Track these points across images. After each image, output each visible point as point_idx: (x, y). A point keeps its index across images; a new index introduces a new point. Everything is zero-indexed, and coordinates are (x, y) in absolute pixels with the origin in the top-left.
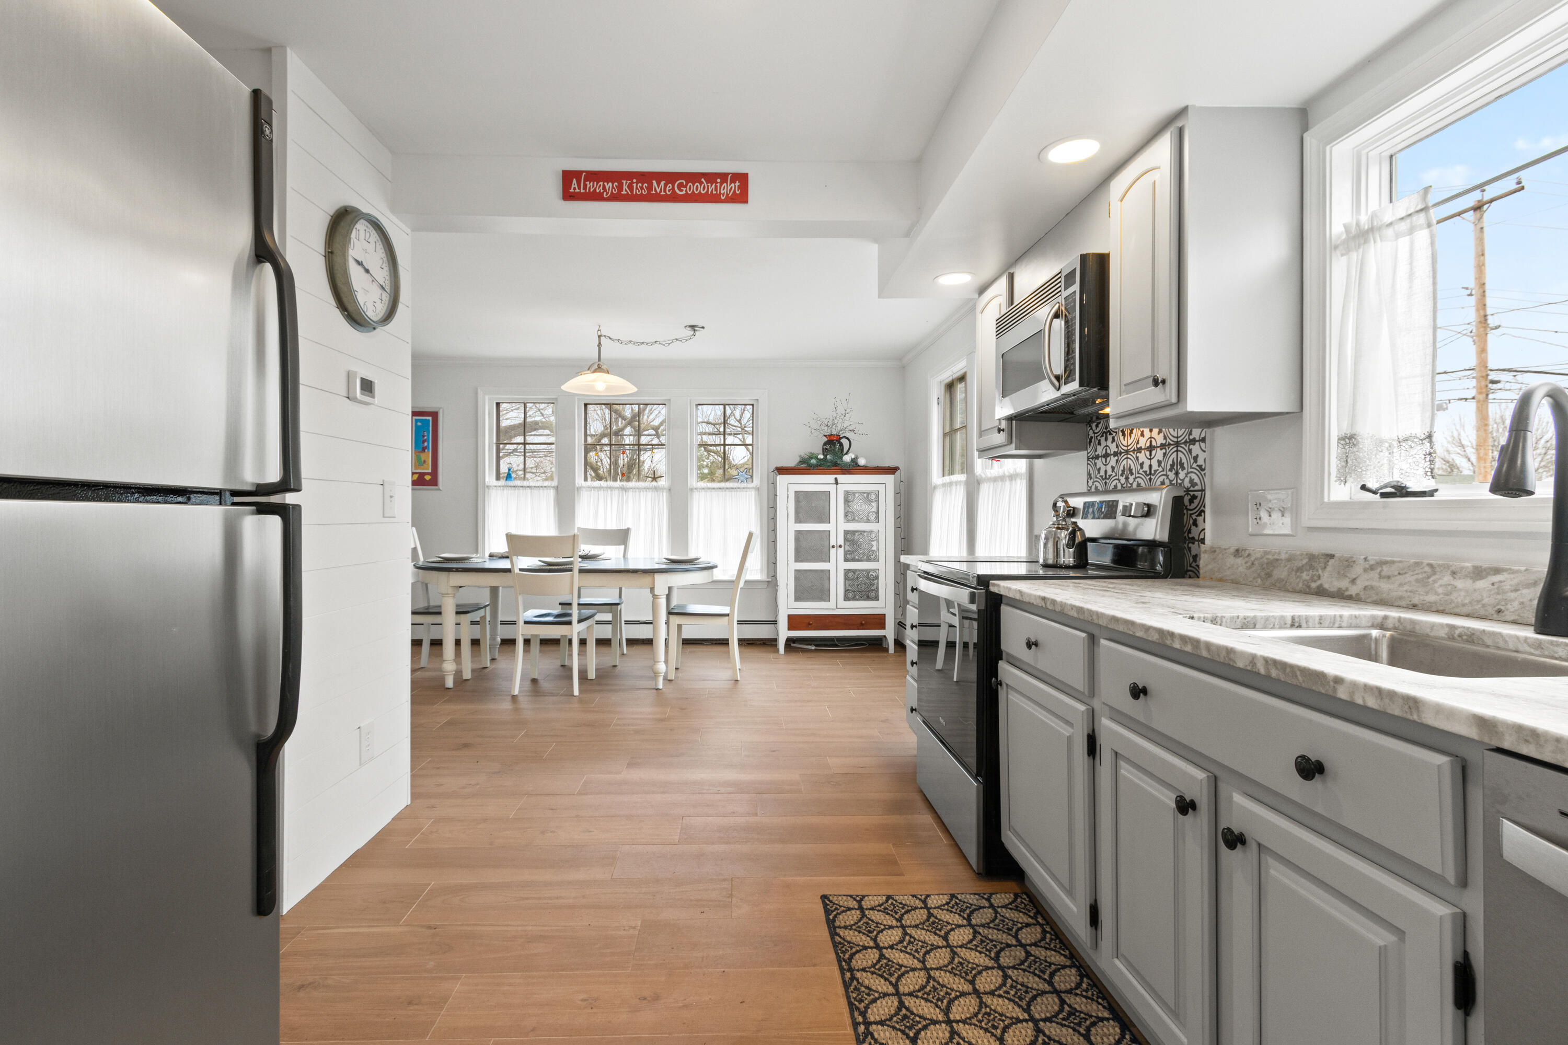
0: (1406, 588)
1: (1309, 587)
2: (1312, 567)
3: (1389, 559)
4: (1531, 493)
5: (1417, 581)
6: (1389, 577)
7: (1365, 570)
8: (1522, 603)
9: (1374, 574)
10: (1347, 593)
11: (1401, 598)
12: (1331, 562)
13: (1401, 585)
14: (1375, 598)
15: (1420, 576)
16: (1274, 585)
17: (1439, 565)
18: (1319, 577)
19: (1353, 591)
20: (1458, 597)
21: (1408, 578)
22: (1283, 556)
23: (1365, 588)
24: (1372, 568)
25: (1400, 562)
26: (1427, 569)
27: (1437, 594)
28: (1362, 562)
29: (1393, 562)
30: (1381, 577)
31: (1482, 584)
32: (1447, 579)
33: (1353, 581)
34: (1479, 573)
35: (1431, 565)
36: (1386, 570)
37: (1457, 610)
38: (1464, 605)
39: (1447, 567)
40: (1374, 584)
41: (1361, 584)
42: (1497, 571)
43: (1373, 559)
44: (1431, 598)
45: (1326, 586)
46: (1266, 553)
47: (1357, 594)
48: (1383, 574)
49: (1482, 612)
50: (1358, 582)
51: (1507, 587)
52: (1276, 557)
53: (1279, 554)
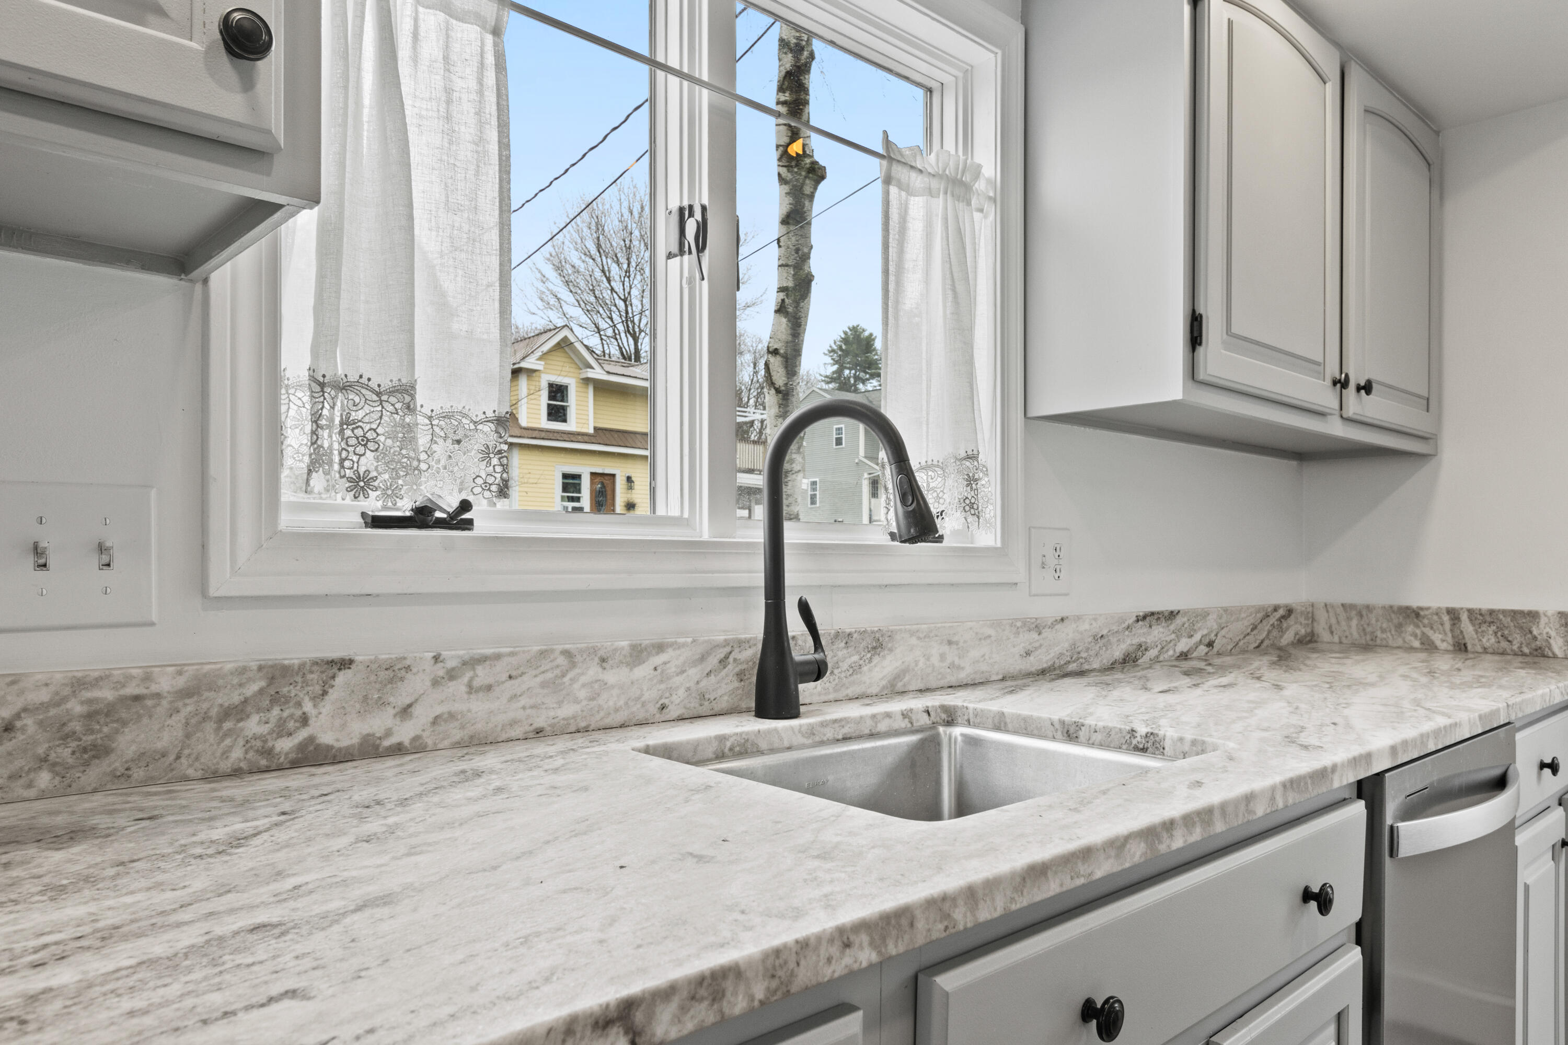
0: (523, 701)
1: (268, 752)
2: (277, 699)
3: (488, 651)
5: (544, 685)
6: (489, 688)
7: (436, 683)
8: (688, 689)
9: (458, 687)
10: (386, 743)
11: (513, 723)
12: (342, 678)
13: (514, 697)
14: (457, 735)
15: (549, 675)
16: (125, 776)
17: (581, 651)
18: (305, 720)
19: (404, 733)
20: (609, 700)
21: (529, 681)
22: (165, 684)
23: (436, 721)
24: (452, 675)
25: (512, 654)
26: (561, 660)
27: (577, 701)
28: (428, 665)
29: (498, 657)
30: (471, 689)
31: (643, 671)
32: (593, 671)
33: (405, 712)
34: (638, 654)
35: (567, 653)
36: (483, 675)
37: (608, 721)
38: (617, 710)
39: (593, 651)
40: (457, 707)
41: (423, 715)
42: (660, 648)
43: (452, 659)
44: (568, 710)
45: (327, 738)
46: (79, 684)
47: (416, 738)
48: (477, 683)
49: (641, 716)
50: (417, 710)
51: (672, 669)
52: (132, 690)
53: (147, 678)
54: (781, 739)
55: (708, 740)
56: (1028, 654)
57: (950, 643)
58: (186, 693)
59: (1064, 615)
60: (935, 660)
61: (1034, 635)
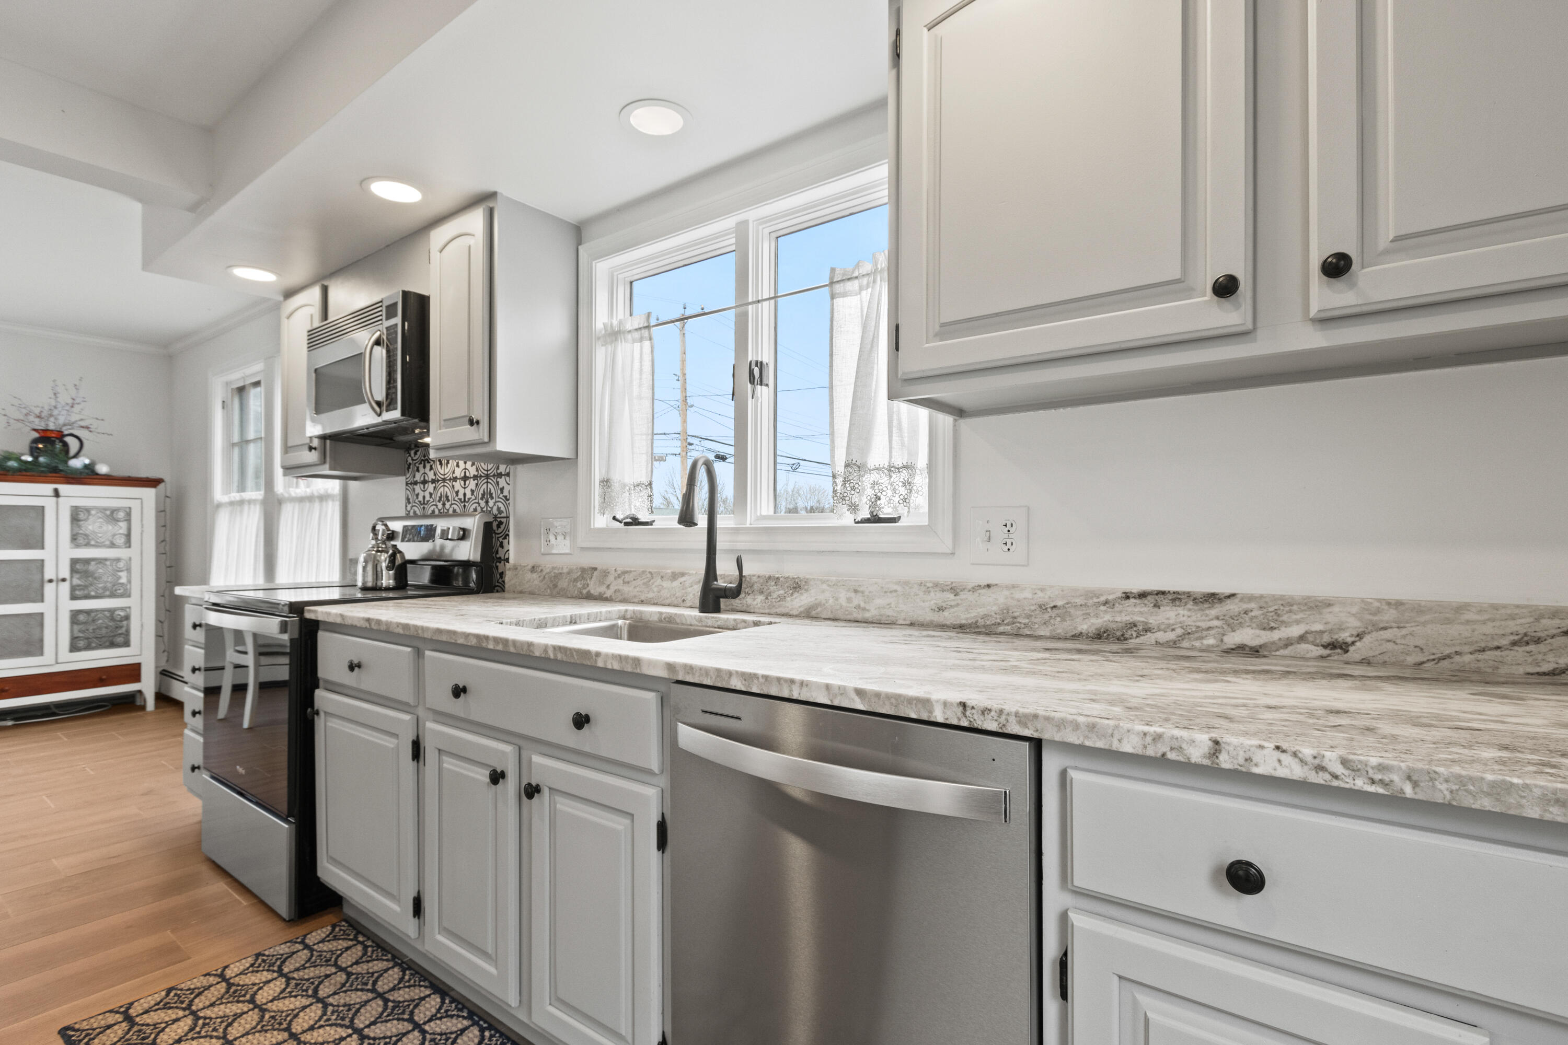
0: (638, 589)
1: (581, 593)
2: (583, 578)
3: (628, 569)
4: (696, 524)
5: (644, 584)
6: (628, 582)
7: (615, 578)
8: (694, 594)
9: (620, 581)
10: (605, 596)
11: (635, 596)
12: (595, 573)
13: (635, 587)
14: (620, 598)
15: (645, 581)
16: (558, 593)
17: (655, 573)
18: (588, 585)
19: (608, 594)
20: (665, 593)
21: (639, 582)
22: (565, 570)
23: (615, 591)
24: (619, 576)
25: (635, 571)
26: (649, 575)
27: (654, 592)
28: (613, 572)
29: (631, 572)
30: (624, 583)
31: (676, 584)
32: (659, 581)
33: (608, 587)
34: (675, 576)
35: (650, 573)
36: (628, 577)
37: (663, 602)
38: (667, 598)
39: (659, 573)
40: (621, 588)
41: (613, 588)
42: (683, 574)
43: (620, 570)
44: (651, 595)
45: (592, 592)
46: (553, 568)
47: (611, 596)
48: (625, 580)
49: (676, 602)
50: (611, 587)
51: (687, 584)
52: (560, 571)
53: (562, 568)
54: (686, 620)
55: (655, 613)
56: (941, 609)
57: (856, 591)
58: (568, 573)
59: (989, 582)
60: (843, 601)
61: (951, 596)
